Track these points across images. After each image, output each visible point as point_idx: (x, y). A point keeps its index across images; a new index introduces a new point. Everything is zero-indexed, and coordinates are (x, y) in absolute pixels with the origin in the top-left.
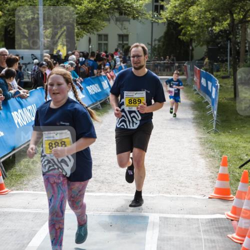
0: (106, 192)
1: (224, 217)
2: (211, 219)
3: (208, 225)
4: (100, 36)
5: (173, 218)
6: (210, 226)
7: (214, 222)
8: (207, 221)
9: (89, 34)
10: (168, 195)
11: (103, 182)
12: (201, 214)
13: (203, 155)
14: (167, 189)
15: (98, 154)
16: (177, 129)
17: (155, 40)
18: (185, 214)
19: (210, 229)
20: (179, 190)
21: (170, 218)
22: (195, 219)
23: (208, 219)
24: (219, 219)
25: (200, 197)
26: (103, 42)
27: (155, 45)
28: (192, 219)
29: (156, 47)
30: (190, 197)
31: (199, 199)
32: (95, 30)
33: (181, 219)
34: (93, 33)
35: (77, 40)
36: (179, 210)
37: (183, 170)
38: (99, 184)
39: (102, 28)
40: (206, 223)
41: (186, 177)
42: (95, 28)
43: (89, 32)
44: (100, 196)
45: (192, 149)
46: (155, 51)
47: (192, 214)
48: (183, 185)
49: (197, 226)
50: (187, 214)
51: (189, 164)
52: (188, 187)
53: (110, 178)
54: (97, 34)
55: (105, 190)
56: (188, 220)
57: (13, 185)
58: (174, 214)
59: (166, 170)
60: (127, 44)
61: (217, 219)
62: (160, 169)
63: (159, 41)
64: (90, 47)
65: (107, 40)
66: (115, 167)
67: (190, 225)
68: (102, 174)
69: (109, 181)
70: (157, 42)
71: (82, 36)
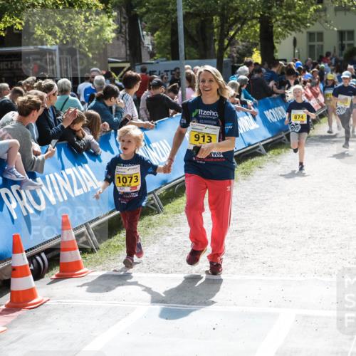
4: (311, 35)
5: (317, 317)
9: (293, 33)
11: (236, 257)
14: (330, 268)
26: (316, 43)
32: (302, 26)
33: (330, 318)
34: (300, 31)
35: (277, 43)
36: (332, 303)
39: (314, 22)
42: (303, 24)
43: (293, 30)
44: (220, 280)
53: (249, 251)
54: (308, 32)
55: (232, 270)
57: (101, 263)
58: (322, 309)
60: (352, 44)
62: (333, 236)
64: (296, 51)
65: (322, 41)
66: (265, 233)
68: (241, 244)
69: (246, 255)
71: (284, 37)
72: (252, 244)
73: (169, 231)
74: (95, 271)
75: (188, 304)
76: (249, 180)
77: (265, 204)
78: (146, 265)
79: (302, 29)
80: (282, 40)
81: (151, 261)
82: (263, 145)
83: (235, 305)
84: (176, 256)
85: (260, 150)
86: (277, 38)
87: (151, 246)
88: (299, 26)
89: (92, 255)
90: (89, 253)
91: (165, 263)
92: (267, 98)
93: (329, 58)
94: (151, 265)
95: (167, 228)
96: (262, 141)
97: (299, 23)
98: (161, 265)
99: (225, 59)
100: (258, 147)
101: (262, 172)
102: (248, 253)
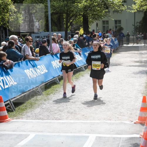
0: (71, 120)
1: (138, 136)
2: (129, 138)
3: (126, 141)
4: (104, 22)
5: (105, 137)
6: (127, 142)
7: (131, 139)
8: (127, 139)
9: (96, 21)
10: (109, 122)
11: (72, 113)
12: (124, 134)
13: (144, 94)
14: (110, 117)
15: (78, 95)
16: (135, 77)
17: (137, 23)
18: (113, 134)
19: (126, 145)
20: (118, 118)
21: (103, 137)
22: (118, 138)
23: (127, 138)
24: (135, 137)
25: (129, 122)
26: (106, 25)
27: (137, 26)
28: (117, 138)
29: (138, 27)
30: (122, 123)
31: (128, 124)
33: (110, 137)
34: (99, 20)
35: (90, 25)
36: (111, 132)
37: (127, 104)
38: (69, 114)
39: (105, 17)
40: (125, 140)
41: (126, 109)
44: (65, 122)
45: (139, 90)
46: (137, 29)
47: (119, 134)
48: (122, 114)
49: (118, 142)
50: (115, 134)
51: (132, 100)
52: (124, 116)
53: (77, 110)
54: (102, 21)
55: (70, 118)
56: (114, 138)
58: (107, 134)
59: (116, 104)
60: (120, 26)
61: (133, 138)
63: (140, 23)
64: (98, 28)
65: (108, 24)
67: (114, 142)
69: (76, 112)
70: (138, 24)
71: (93, 22)
72: (78, 107)
73: (45, 102)
74: (13, 119)
75: (52, 133)
76: (78, 81)
77: (84, 91)
78: (34, 117)
79: (100, 19)
80: (92, 24)
81: (37, 115)
82: (84, 67)
83: (71, 133)
84: (47, 113)
85: (83, 69)
86: (90, 23)
87: (37, 109)
88: (99, 18)
89: (12, 113)
90: (11, 112)
91: (42, 116)
92: (86, 48)
93: (111, 31)
94: (37, 117)
95: (44, 101)
96: (83, 65)
97: (99, 17)
98: (41, 117)
99: (68, 32)
100: (82, 67)
101: (83, 78)
102: (77, 111)
